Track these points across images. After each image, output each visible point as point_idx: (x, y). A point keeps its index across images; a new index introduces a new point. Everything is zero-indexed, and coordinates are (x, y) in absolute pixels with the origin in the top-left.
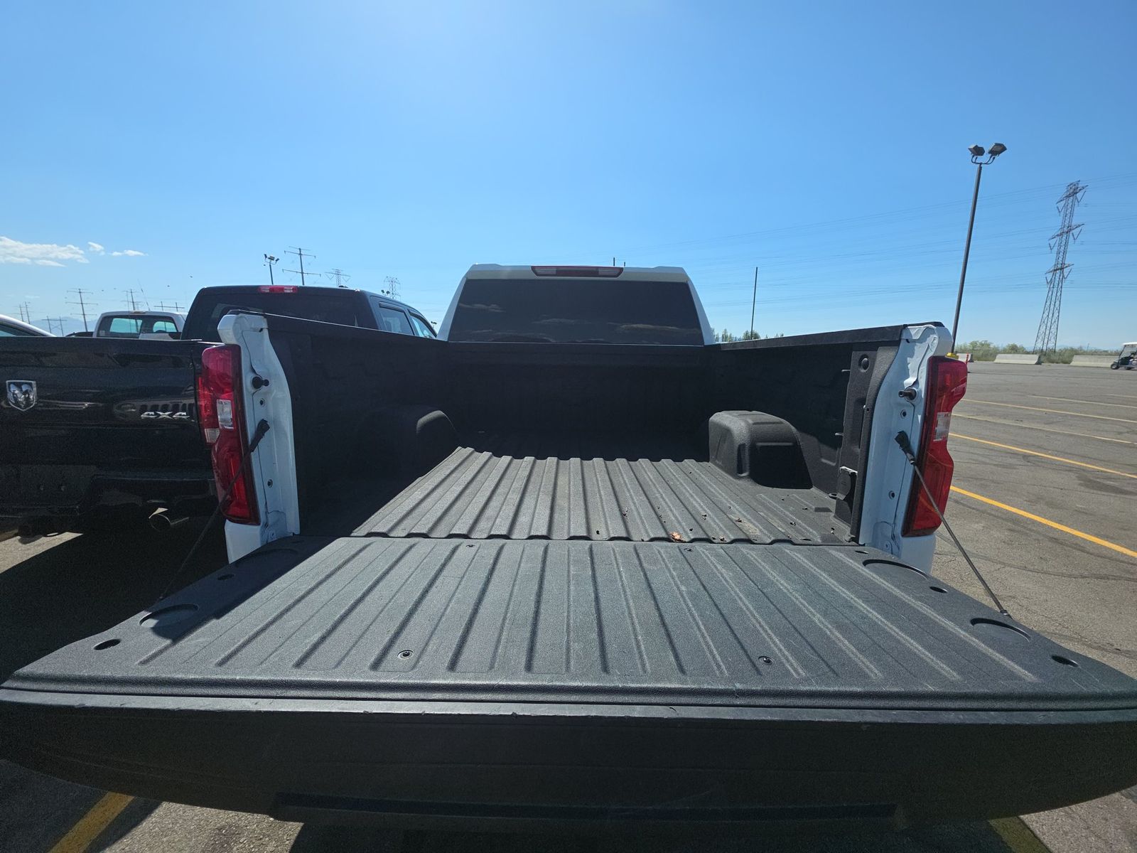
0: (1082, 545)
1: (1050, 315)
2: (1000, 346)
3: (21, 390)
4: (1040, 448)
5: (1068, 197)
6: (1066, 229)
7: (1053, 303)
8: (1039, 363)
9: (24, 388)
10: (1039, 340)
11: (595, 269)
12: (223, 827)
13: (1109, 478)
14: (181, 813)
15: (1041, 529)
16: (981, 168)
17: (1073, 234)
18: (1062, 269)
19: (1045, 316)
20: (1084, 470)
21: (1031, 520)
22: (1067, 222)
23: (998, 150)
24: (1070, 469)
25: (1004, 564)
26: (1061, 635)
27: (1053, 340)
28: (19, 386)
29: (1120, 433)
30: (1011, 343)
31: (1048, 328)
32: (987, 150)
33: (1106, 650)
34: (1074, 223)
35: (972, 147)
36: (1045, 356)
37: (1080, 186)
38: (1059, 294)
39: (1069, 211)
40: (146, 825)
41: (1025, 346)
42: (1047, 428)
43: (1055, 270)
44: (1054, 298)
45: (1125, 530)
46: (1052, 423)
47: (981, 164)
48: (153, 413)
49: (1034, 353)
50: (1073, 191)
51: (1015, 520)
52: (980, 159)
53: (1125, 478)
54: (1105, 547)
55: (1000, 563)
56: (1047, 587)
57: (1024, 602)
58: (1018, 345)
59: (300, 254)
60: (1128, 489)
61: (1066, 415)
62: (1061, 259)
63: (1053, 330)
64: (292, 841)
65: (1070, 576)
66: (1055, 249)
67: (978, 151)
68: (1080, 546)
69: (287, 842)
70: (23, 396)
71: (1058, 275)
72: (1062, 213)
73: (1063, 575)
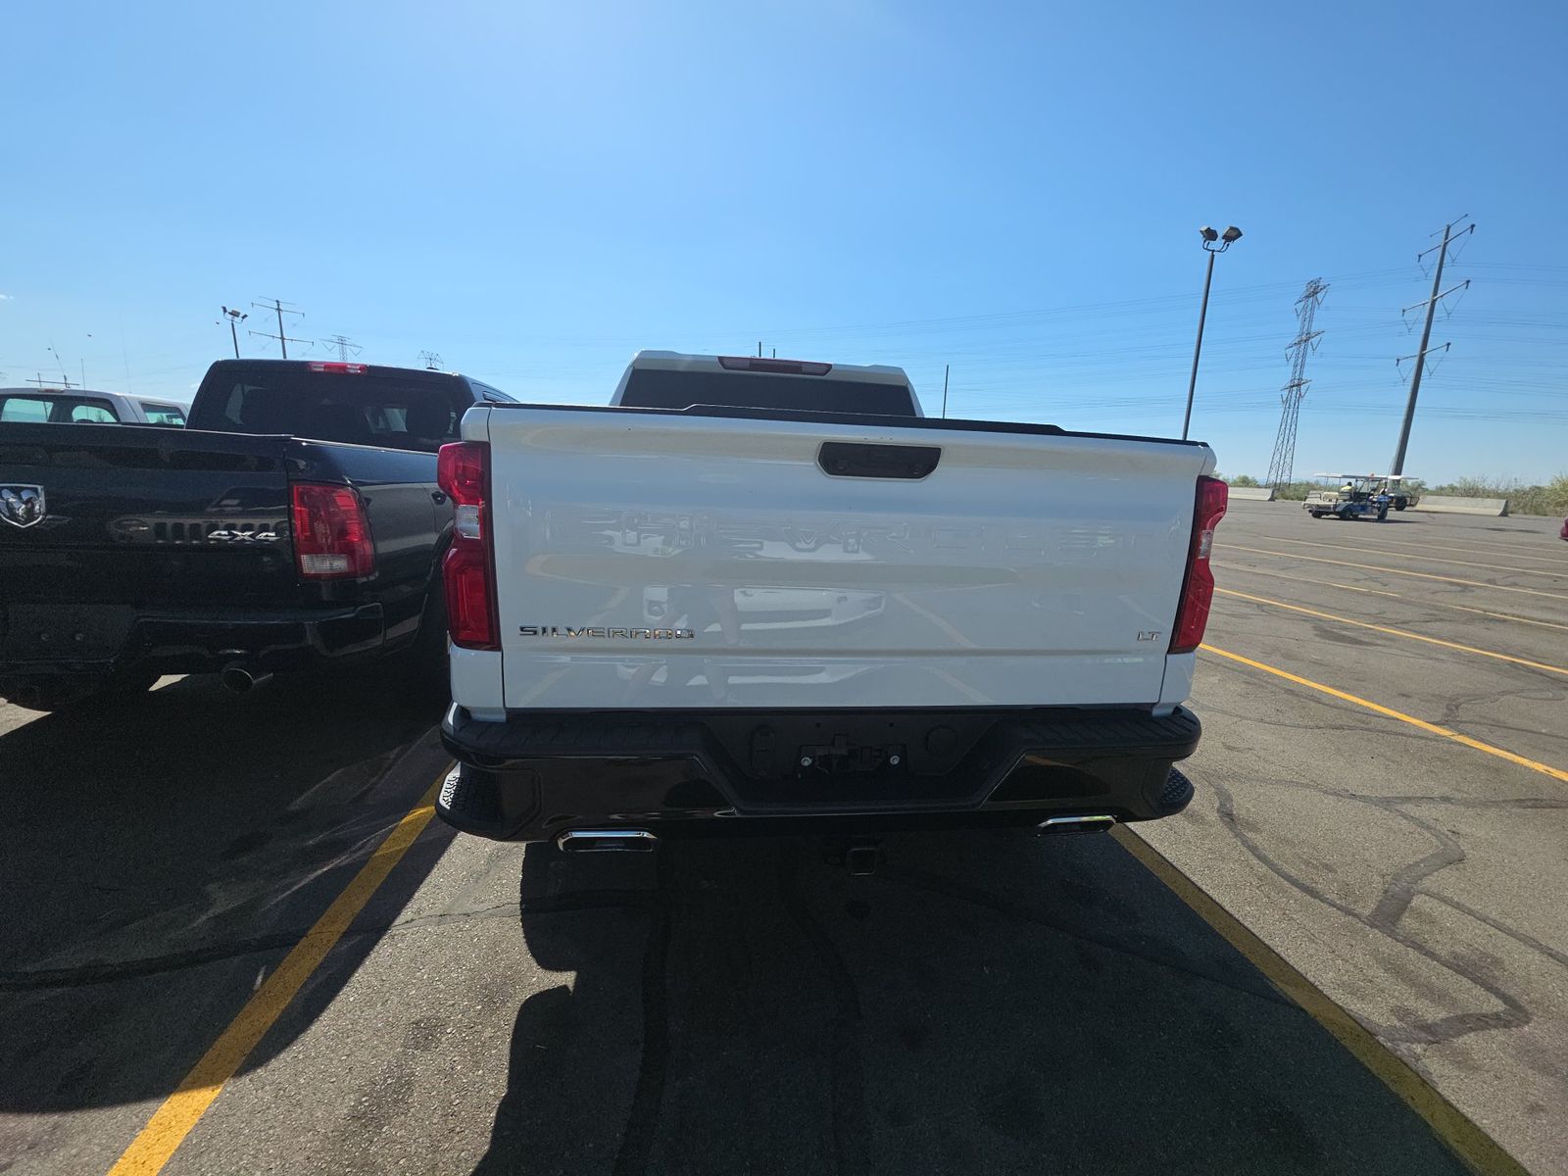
0: (1318, 696)
1: (1286, 442)
2: (1230, 478)
3: (20, 498)
4: (1276, 596)
5: (1307, 297)
6: (1304, 337)
7: (1288, 427)
8: (1272, 499)
9: (25, 496)
10: (1273, 472)
11: (796, 364)
12: (421, 1021)
13: (1346, 629)
14: (358, 1013)
15: (1276, 681)
16: (1213, 256)
17: (1312, 344)
18: (1299, 385)
19: (1280, 442)
20: (1320, 620)
21: (1264, 671)
22: (1306, 327)
23: (1233, 235)
24: (1306, 619)
25: (1240, 716)
26: (1297, 783)
27: (1287, 472)
28: (17, 492)
29: (1358, 580)
30: (1242, 475)
31: (1283, 458)
32: (1221, 234)
33: (1341, 796)
34: (1314, 330)
35: (1204, 228)
36: (1280, 491)
37: (1322, 284)
38: (1295, 415)
39: (1308, 315)
40: (316, 1028)
41: (1257, 479)
42: (1282, 575)
43: (1292, 387)
44: (1289, 421)
45: (1360, 681)
46: (1287, 568)
47: (1213, 251)
48: (226, 533)
49: (1267, 487)
50: (1314, 291)
51: (1252, 673)
52: (1213, 245)
53: (1360, 628)
54: (1341, 699)
55: (1237, 716)
56: (1284, 738)
57: (1262, 753)
58: (1250, 477)
59: (279, 310)
60: (1362, 639)
61: (1302, 560)
62: (1298, 373)
63: (1288, 460)
64: (512, 1026)
65: (1306, 727)
66: (1292, 361)
67: (1210, 235)
68: (1315, 698)
69: (506, 1027)
70: (24, 506)
71: (1294, 393)
72: (1301, 317)
73: (1299, 726)
